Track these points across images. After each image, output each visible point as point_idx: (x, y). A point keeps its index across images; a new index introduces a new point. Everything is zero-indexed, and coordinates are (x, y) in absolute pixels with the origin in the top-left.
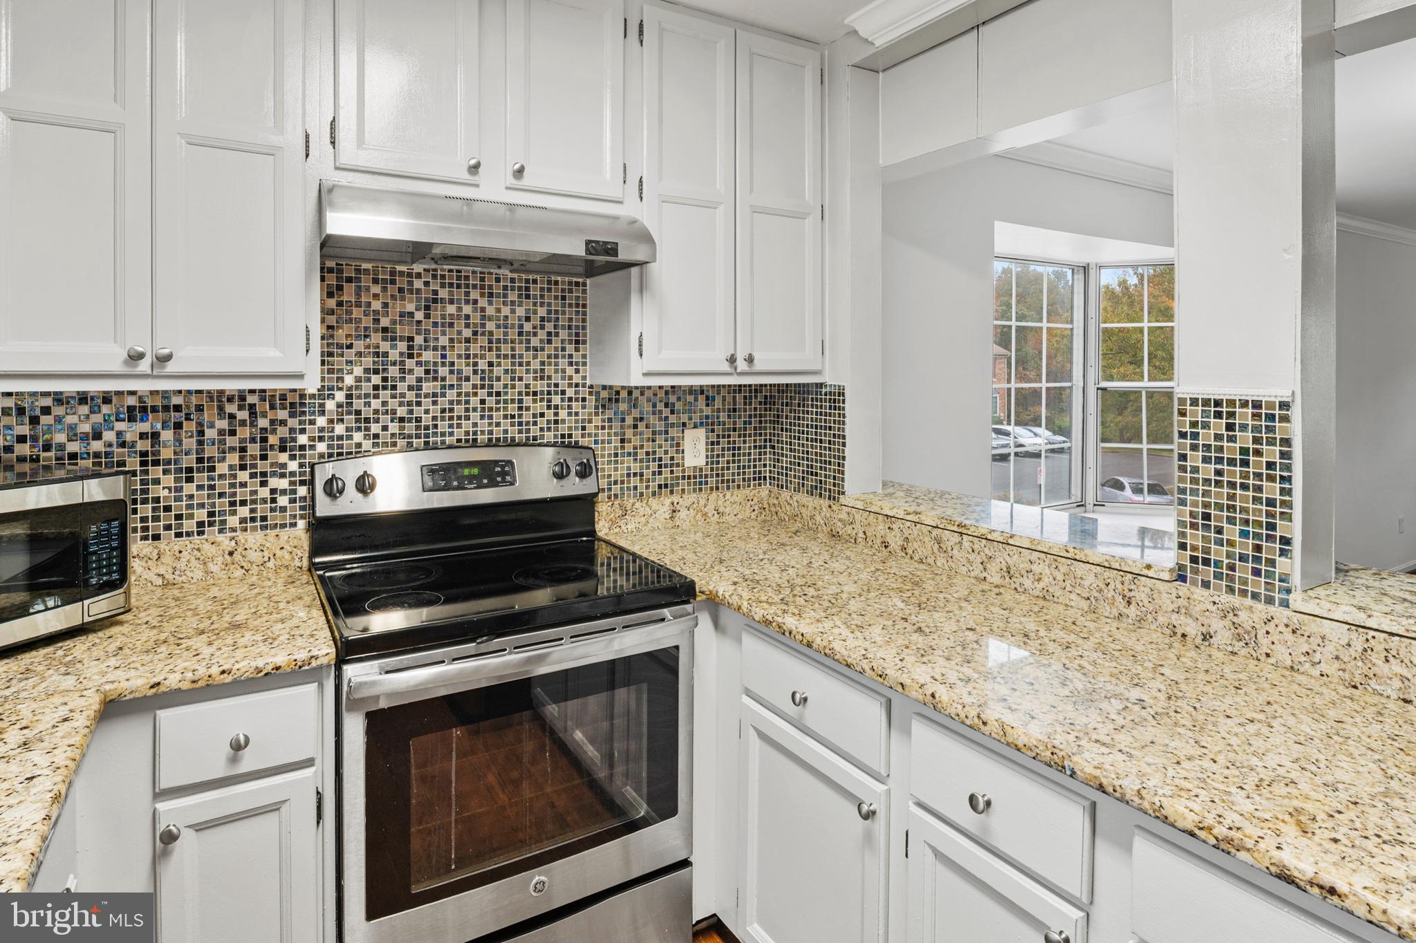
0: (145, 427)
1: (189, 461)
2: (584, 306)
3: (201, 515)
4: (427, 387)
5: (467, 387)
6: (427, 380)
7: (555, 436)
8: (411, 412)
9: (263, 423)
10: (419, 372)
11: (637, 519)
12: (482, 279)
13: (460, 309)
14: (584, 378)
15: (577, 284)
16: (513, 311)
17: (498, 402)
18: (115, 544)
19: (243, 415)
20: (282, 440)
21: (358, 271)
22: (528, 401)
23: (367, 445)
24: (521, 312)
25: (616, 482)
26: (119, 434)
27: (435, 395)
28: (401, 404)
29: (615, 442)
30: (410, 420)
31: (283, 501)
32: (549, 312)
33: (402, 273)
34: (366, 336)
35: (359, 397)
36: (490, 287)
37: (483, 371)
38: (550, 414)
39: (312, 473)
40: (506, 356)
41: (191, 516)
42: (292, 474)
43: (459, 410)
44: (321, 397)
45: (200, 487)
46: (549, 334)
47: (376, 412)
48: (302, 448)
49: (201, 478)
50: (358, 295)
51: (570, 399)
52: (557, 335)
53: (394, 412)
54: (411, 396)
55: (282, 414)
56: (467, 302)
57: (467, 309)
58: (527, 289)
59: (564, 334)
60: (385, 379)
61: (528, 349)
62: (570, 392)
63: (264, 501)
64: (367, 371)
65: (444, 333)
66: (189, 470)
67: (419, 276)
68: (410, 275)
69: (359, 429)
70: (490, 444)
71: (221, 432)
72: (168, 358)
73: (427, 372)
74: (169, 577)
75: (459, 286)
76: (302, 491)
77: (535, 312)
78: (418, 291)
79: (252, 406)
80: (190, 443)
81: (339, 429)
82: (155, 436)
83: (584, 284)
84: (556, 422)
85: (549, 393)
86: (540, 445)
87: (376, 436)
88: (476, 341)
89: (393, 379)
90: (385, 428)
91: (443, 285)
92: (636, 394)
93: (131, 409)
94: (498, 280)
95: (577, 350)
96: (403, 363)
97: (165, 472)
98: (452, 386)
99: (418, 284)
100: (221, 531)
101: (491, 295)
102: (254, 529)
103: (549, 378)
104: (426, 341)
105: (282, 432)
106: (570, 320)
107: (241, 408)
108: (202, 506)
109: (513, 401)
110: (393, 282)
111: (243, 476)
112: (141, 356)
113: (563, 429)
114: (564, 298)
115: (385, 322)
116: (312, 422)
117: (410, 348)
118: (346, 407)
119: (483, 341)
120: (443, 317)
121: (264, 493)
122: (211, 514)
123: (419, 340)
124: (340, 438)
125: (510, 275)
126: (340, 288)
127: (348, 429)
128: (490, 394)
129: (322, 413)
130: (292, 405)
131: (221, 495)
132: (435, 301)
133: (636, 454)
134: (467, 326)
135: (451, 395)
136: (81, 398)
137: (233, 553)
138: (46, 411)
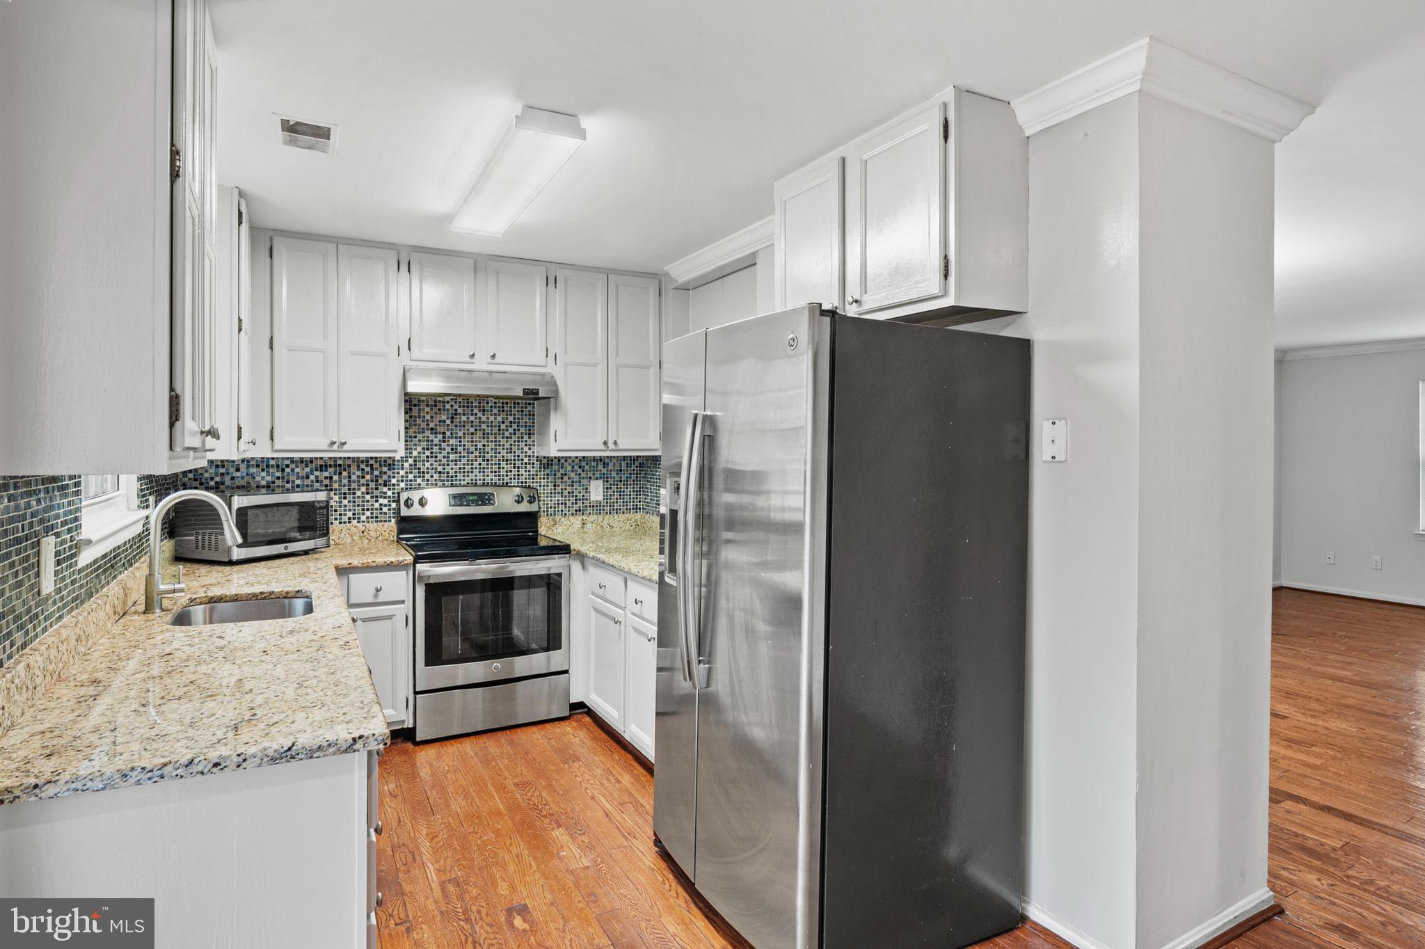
0: (326, 474)
1: (345, 490)
2: (533, 415)
3: (350, 514)
4: (452, 457)
5: (472, 457)
6: (452, 453)
7: (518, 482)
8: (444, 469)
9: (376, 473)
10: (448, 449)
11: (563, 527)
12: (480, 403)
13: (468, 418)
14: (533, 452)
15: (530, 404)
16: (496, 419)
17: (488, 464)
18: (324, 520)
19: (368, 469)
20: (385, 481)
21: (419, 401)
22: (503, 464)
23: (423, 484)
24: (499, 419)
25: (551, 508)
26: (317, 477)
27: (456, 461)
28: (440, 465)
29: (551, 486)
30: (444, 473)
31: (385, 509)
32: (515, 419)
33: (440, 401)
34: (423, 432)
35: (420, 461)
36: (484, 407)
37: (480, 449)
38: (515, 471)
39: (399, 497)
40: (492, 441)
41: (345, 515)
42: (389, 497)
43: (468, 468)
44: (402, 461)
45: (349, 502)
46: (515, 430)
47: (428, 468)
48: (394, 485)
49: (350, 497)
50: (419, 413)
51: (526, 464)
52: (519, 430)
53: (436, 469)
54: (444, 461)
55: (385, 469)
56: (472, 415)
57: (472, 418)
58: (503, 407)
59: (522, 430)
60: (432, 453)
61: (503, 438)
62: (526, 460)
63: (377, 509)
64: (423, 449)
65: (460, 430)
66: (345, 494)
67: (448, 402)
68: (444, 402)
69: (420, 477)
70: (483, 485)
71: (358, 477)
72: (345, 443)
73: (452, 449)
74: (337, 541)
75: (468, 407)
76: (394, 505)
77: (507, 419)
78: (448, 410)
79: (372, 465)
80: (345, 481)
81: (411, 477)
82: (331, 478)
83: (534, 404)
84: (518, 475)
85: (514, 460)
86: (510, 486)
87: (428, 480)
88: (476, 434)
89: (436, 453)
90: (432, 477)
91: (460, 407)
92: (562, 461)
93: (321, 466)
94: (488, 403)
95: (530, 438)
96: (440, 445)
97: (335, 494)
98: (464, 457)
99: (448, 406)
100: (358, 522)
101: (484, 411)
102: (372, 522)
103: (515, 452)
104: (451, 434)
105: (385, 477)
106: (526, 422)
107: (367, 466)
108: (350, 510)
109: (495, 464)
110: (436, 406)
111: (368, 497)
112: (334, 442)
113: (522, 479)
114: (522, 411)
115: (432, 425)
116: (398, 473)
117: (444, 437)
118: (414, 466)
119: (480, 434)
120: (460, 422)
121: (377, 505)
122: (354, 514)
123: (448, 434)
124: (411, 481)
125: (494, 400)
126: (411, 409)
127: (415, 477)
128: (484, 461)
129: (403, 469)
130: (389, 465)
131: (358, 506)
132: (456, 414)
133: (562, 493)
134: (472, 426)
135: (464, 461)
136: (302, 460)
137: (363, 532)
138: (287, 466)
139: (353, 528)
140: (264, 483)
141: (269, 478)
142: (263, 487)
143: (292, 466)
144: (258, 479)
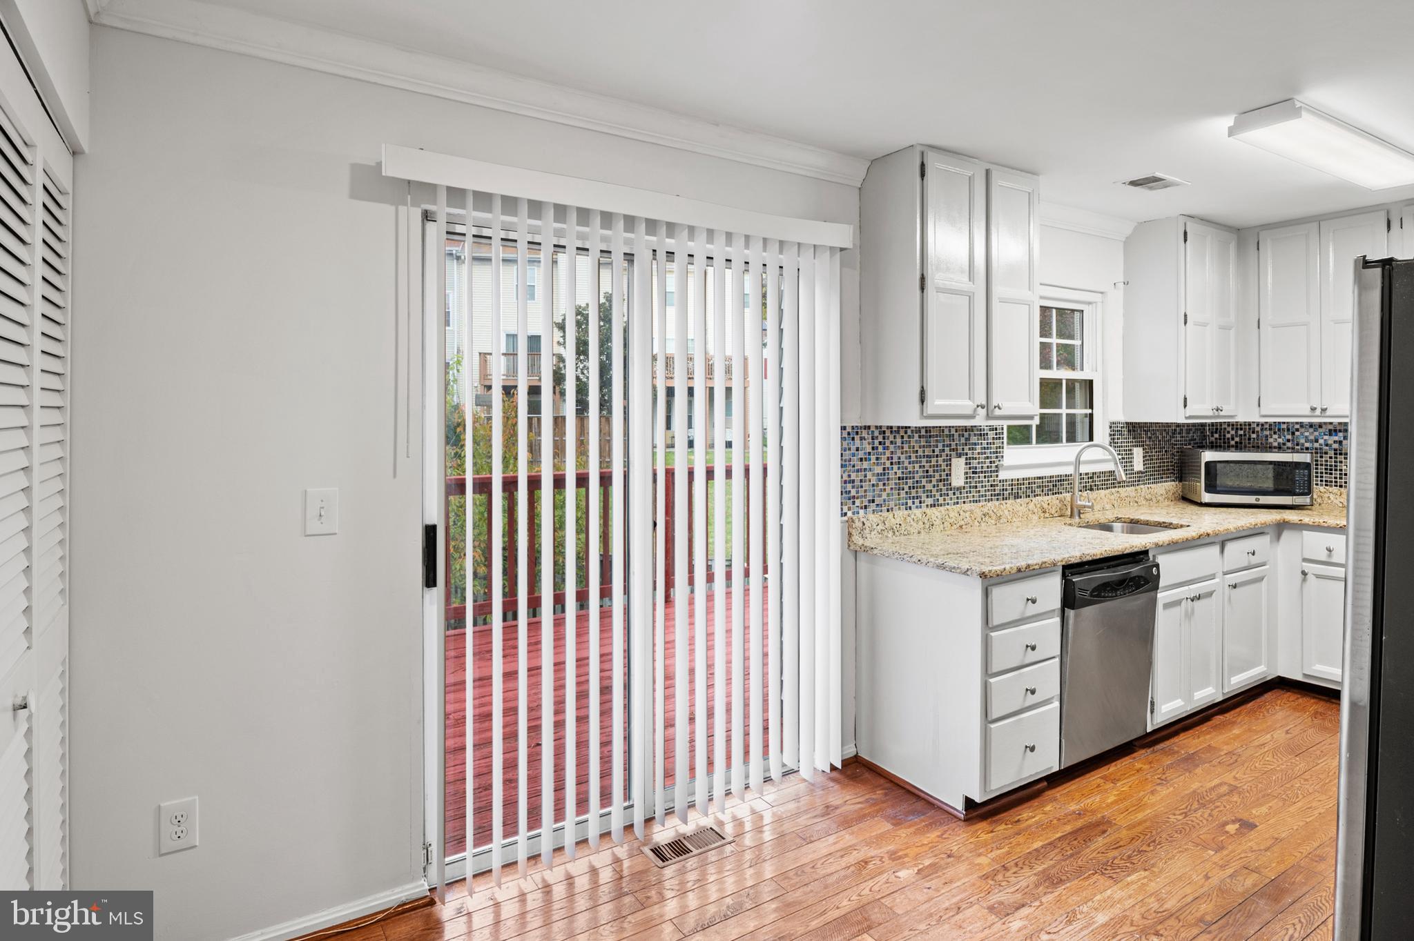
18: (1306, 479)
72: (1326, 409)
112: (1315, 409)
140: (1275, 444)
142: (1275, 447)
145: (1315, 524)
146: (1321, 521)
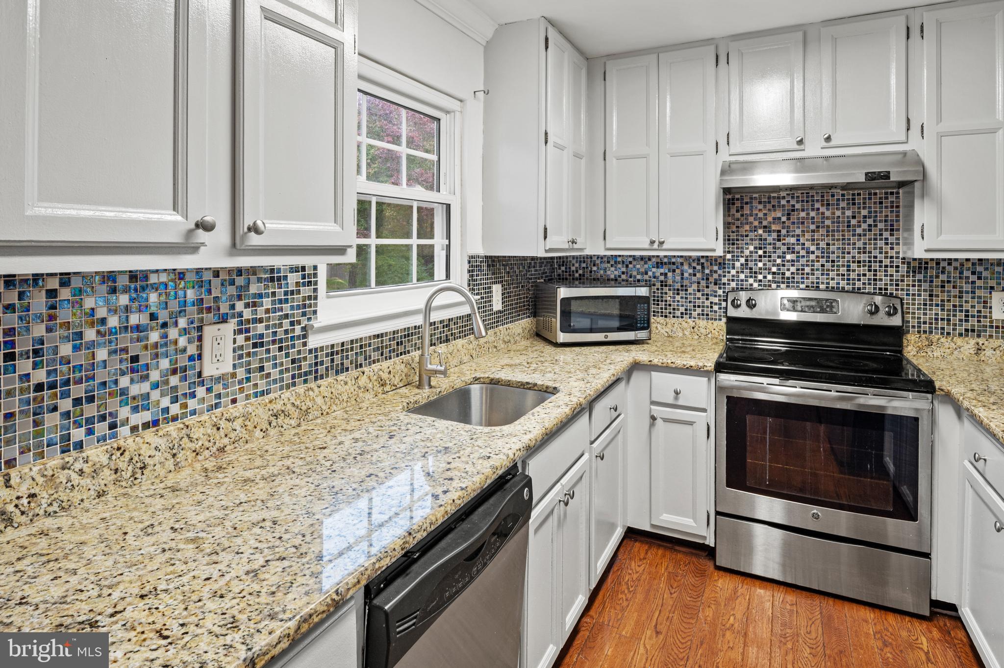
0: (662, 271)
1: (678, 286)
2: (898, 207)
4: (789, 257)
5: (812, 257)
6: (788, 253)
7: (875, 289)
8: (779, 269)
9: (707, 271)
10: (784, 248)
11: (942, 350)
12: (822, 196)
13: (808, 214)
14: (898, 253)
15: (892, 193)
16: (843, 213)
17: (833, 266)
18: (646, 313)
19: (699, 267)
20: (715, 280)
21: (751, 198)
22: (854, 266)
23: (756, 285)
24: (849, 213)
25: (925, 323)
26: (653, 273)
27: (793, 261)
28: (774, 265)
29: (925, 295)
30: (779, 274)
31: (716, 308)
32: (870, 212)
33: (774, 197)
34: (755, 231)
35: (751, 261)
36: (828, 200)
37: (823, 248)
38: (870, 275)
39: (727, 296)
40: (838, 240)
41: (678, 310)
42: (720, 296)
43: (807, 270)
44: (733, 260)
45: (682, 298)
46: (870, 226)
47: (760, 269)
48: (724, 284)
49: (683, 293)
50: (751, 210)
51: (886, 266)
52: (876, 226)
53: (770, 269)
54: (779, 261)
55: (715, 268)
56: (813, 210)
57: (813, 214)
58: (853, 199)
59: (881, 226)
60: (765, 252)
61: (854, 235)
62: (887, 262)
63: (707, 307)
64: (755, 248)
65: (799, 228)
66: (678, 290)
67: (784, 198)
68: (779, 198)
69: (751, 277)
70: (827, 289)
71: (690, 275)
72: (663, 242)
73: (788, 249)
74: (661, 334)
75: (807, 202)
76: (724, 304)
77: (859, 213)
78: (784, 206)
79: (703, 264)
80: (678, 278)
81: (742, 276)
82: (666, 274)
83: (898, 193)
84: (875, 280)
85: (870, 262)
86: (863, 293)
87: (760, 281)
88: (818, 231)
89: (770, 252)
90: (765, 277)
91: (798, 202)
92: (942, 264)
93: (657, 263)
94: (833, 196)
95: (892, 235)
96: (774, 244)
97: (670, 290)
98: (803, 257)
99: (783, 202)
100: (690, 318)
101: (828, 205)
102: (703, 319)
103: (870, 252)
104: (787, 232)
105: (715, 276)
106: (886, 216)
107: (698, 264)
108: (683, 306)
109: (843, 266)
110: (769, 202)
111: (699, 295)
112: (654, 242)
113: (881, 284)
114: (881, 203)
115: (765, 223)
116: (729, 272)
117: (778, 236)
118: (745, 266)
119: (822, 231)
120: (798, 219)
121: (707, 303)
122: (686, 310)
123: (784, 232)
124: (742, 281)
125: (841, 192)
126: (742, 208)
127: (746, 277)
128: (827, 261)
129: (733, 268)
130: (720, 264)
131: (690, 302)
132: (793, 210)
133: (943, 305)
134: (813, 223)
135: (803, 261)
136: (642, 258)
137: (693, 328)
138: (631, 263)
139: (684, 323)
140: (612, 277)
141: (616, 273)
142: (612, 280)
143: (634, 263)
144: (609, 273)
145: (664, 365)
146: (669, 361)
